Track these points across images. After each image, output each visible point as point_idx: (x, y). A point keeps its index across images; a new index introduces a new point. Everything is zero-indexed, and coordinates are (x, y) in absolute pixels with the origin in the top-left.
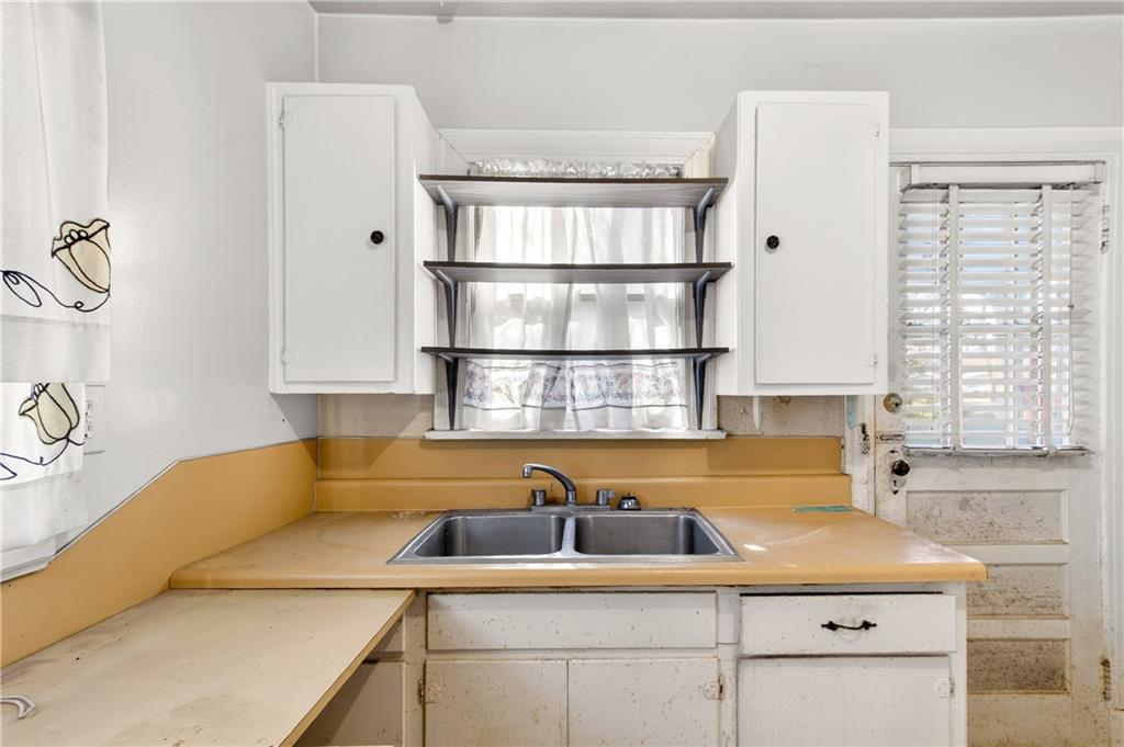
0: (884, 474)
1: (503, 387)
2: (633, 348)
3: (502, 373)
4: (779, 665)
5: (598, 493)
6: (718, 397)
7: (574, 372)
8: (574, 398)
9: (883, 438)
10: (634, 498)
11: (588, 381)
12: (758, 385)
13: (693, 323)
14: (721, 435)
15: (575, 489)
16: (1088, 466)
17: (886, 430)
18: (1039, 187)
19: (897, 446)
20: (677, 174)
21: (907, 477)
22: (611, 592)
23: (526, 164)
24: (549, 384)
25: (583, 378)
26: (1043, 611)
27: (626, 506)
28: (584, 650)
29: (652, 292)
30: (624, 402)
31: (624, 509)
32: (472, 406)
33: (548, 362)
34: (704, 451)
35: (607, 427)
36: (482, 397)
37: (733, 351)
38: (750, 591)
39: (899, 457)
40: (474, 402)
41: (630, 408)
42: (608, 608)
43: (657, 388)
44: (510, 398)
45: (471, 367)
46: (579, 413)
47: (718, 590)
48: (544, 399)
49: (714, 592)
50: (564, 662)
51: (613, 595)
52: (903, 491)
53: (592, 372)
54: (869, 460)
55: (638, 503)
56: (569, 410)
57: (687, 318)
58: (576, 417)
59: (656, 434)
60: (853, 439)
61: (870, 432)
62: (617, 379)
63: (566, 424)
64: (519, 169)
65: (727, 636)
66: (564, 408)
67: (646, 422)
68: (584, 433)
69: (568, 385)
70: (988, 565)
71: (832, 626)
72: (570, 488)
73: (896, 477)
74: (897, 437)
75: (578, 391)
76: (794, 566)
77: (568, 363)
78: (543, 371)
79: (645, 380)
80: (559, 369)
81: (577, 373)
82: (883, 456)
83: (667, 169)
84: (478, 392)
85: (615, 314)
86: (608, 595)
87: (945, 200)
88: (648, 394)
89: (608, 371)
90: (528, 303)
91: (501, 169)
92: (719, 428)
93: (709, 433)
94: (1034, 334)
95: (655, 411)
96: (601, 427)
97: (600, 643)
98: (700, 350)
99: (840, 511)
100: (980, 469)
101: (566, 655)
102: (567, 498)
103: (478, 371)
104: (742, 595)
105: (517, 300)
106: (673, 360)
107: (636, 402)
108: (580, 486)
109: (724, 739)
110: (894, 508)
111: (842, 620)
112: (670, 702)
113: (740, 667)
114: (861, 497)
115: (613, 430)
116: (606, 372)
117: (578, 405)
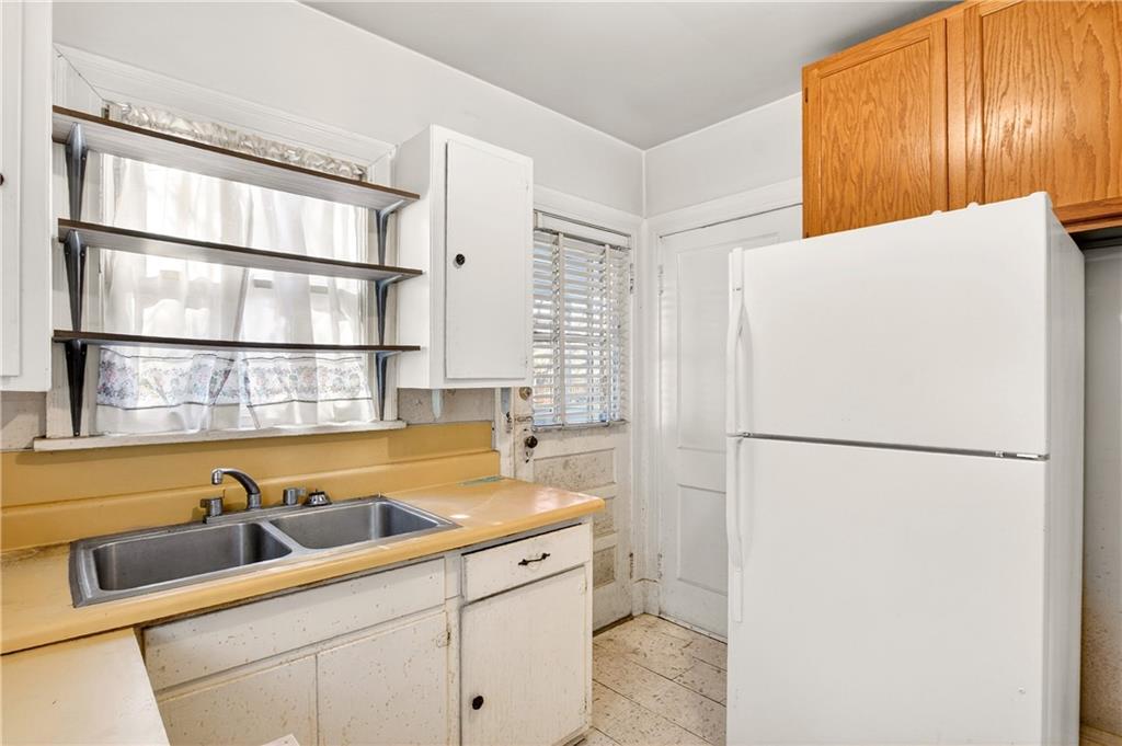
0: (520, 448)
1: (152, 381)
2: (316, 342)
3: (151, 365)
4: (490, 604)
5: (285, 493)
6: (398, 389)
7: (248, 364)
8: (249, 393)
9: (520, 420)
10: (323, 493)
11: (267, 375)
12: (446, 379)
13: (375, 320)
14: (401, 425)
15: (259, 492)
16: (625, 431)
17: (522, 414)
18: (603, 245)
19: (528, 425)
20: (360, 176)
21: (535, 449)
22: (357, 578)
23: (190, 122)
24: (220, 379)
25: (261, 373)
26: (604, 531)
27: (315, 503)
28: (331, 639)
29: (335, 285)
30: (310, 397)
31: (314, 506)
32: (111, 405)
33: (216, 353)
34: (385, 440)
35: (293, 423)
36: (122, 394)
37: (425, 348)
38: (469, 550)
39: (530, 434)
40: (114, 400)
41: (315, 402)
42: (354, 593)
43: (341, 382)
44: (162, 393)
45: (107, 357)
46: (256, 409)
47: (445, 554)
48: (213, 395)
49: (443, 557)
50: (313, 657)
51: (359, 580)
52: (531, 460)
53: (270, 365)
54: (511, 438)
55: (327, 498)
56: (243, 407)
57: (370, 315)
58: (254, 414)
59: (341, 427)
60: (501, 421)
61: (512, 416)
62: (299, 373)
63: (241, 423)
64: (180, 127)
65: (453, 592)
66: (237, 405)
67: (333, 416)
68: (264, 431)
69: (242, 379)
70: (605, 499)
71: (525, 563)
72: (254, 490)
73: (528, 449)
74: (529, 418)
75: (253, 384)
76: (498, 523)
77: (241, 354)
78: (211, 363)
79: (329, 374)
80: (232, 360)
81: (252, 365)
82: (520, 433)
83: (352, 169)
84: (117, 387)
85: (298, 305)
86: (354, 581)
87: (556, 243)
88: (335, 389)
89: (289, 364)
90: (191, 284)
91: (154, 120)
92: (399, 419)
93: (391, 423)
94: (602, 344)
95: (342, 405)
96: (287, 423)
97: (348, 628)
98: (382, 347)
99: (494, 480)
100: (576, 439)
101: (313, 650)
102: (249, 503)
103: (116, 360)
104: (463, 555)
105: (171, 279)
106: (357, 355)
107: (322, 396)
108: (266, 487)
109: (450, 675)
110: (526, 472)
111: (530, 556)
112: (410, 661)
113: (463, 614)
114: (506, 468)
115: (298, 425)
116: (287, 365)
117: (255, 400)
